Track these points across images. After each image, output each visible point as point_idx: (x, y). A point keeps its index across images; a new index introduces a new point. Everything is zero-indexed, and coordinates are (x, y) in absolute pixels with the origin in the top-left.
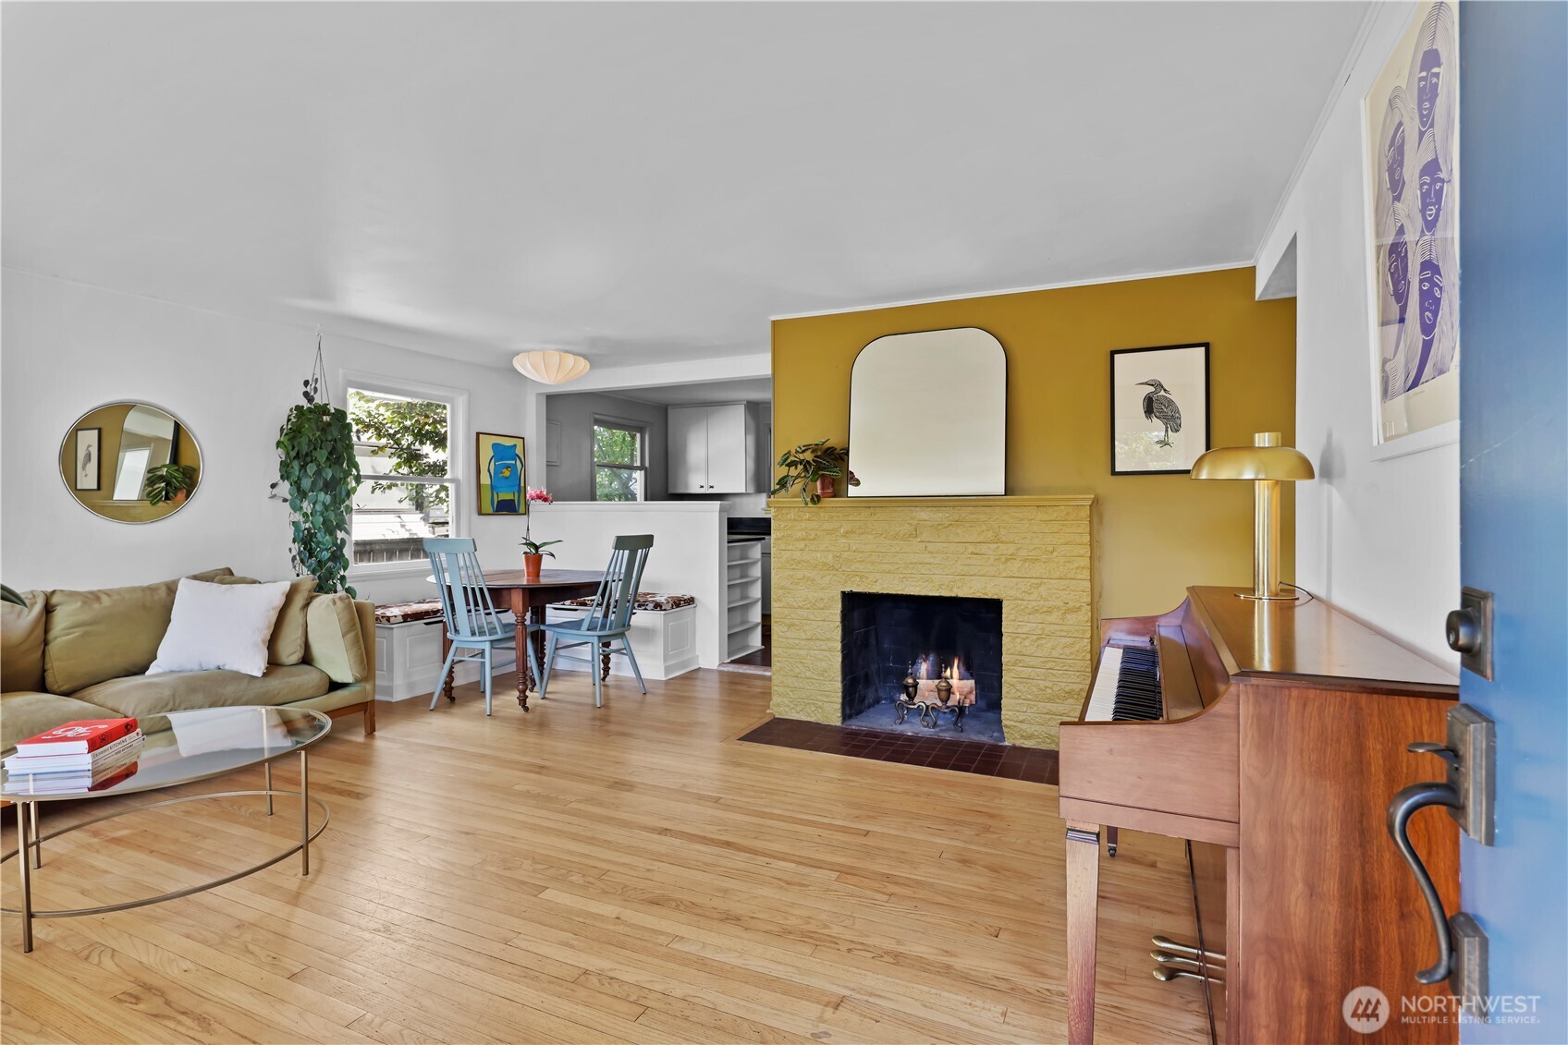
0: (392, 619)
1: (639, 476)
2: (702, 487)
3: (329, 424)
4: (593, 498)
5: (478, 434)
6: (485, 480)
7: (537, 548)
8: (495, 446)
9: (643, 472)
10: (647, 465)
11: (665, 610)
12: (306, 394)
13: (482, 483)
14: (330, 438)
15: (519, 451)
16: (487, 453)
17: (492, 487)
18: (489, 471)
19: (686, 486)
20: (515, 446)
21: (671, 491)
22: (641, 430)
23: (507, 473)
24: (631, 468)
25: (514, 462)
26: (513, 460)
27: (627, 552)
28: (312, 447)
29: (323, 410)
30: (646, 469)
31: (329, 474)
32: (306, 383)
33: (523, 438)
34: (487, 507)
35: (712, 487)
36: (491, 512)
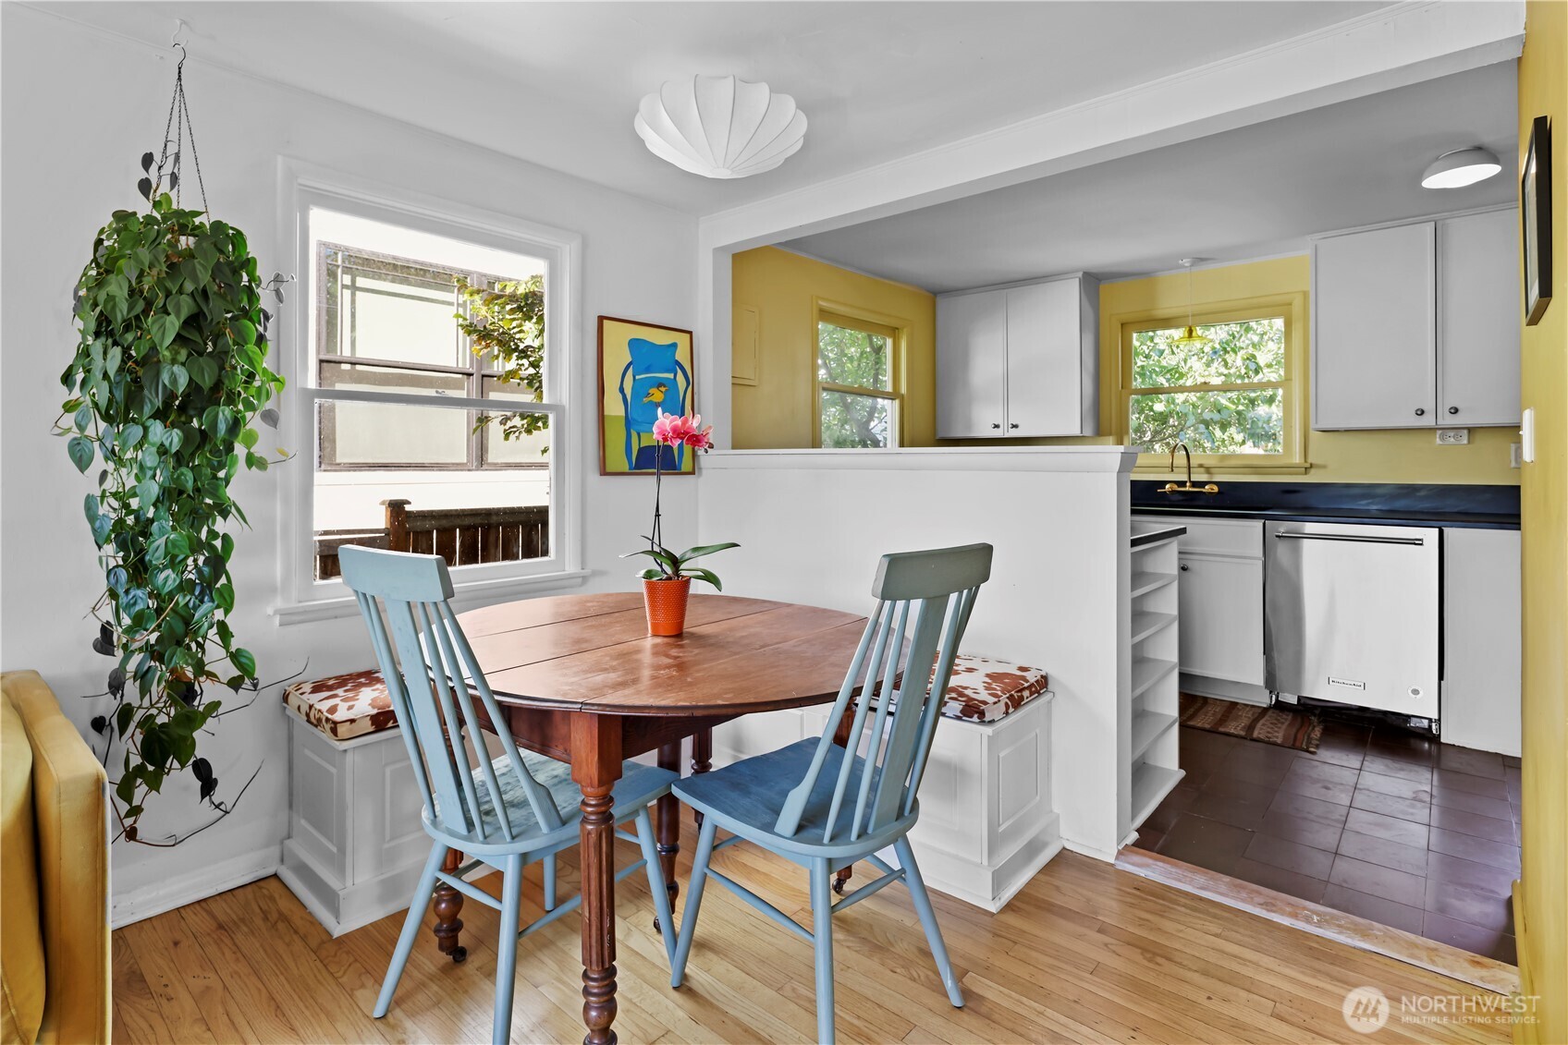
0: (342, 730)
1: (890, 409)
2: (996, 426)
3: (190, 254)
4: (816, 443)
5: (601, 319)
6: (615, 407)
7: (675, 562)
8: (635, 344)
9: (897, 402)
10: (903, 390)
11: (992, 722)
12: (145, 186)
13: (606, 413)
14: (189, 287)
15: (682, 355)
16: (618, 357)
17: (628, 422)
18: (622, 390)
19: (969, 426)
20: (674, 345)
21: (942, 434)
22: (894, 332)
23: (658, 396)
24: (875, 394)
25: (671, 376)
26: (668, 371)
27: (917, 605)
28: (140, 305)
29: (183, 222)
30: (902, 398)
31: (177, 376)
32: (147, 160)
33: (690, 333)
34: (618, 460)
35: (1015, 426)
36: (626, 469)
